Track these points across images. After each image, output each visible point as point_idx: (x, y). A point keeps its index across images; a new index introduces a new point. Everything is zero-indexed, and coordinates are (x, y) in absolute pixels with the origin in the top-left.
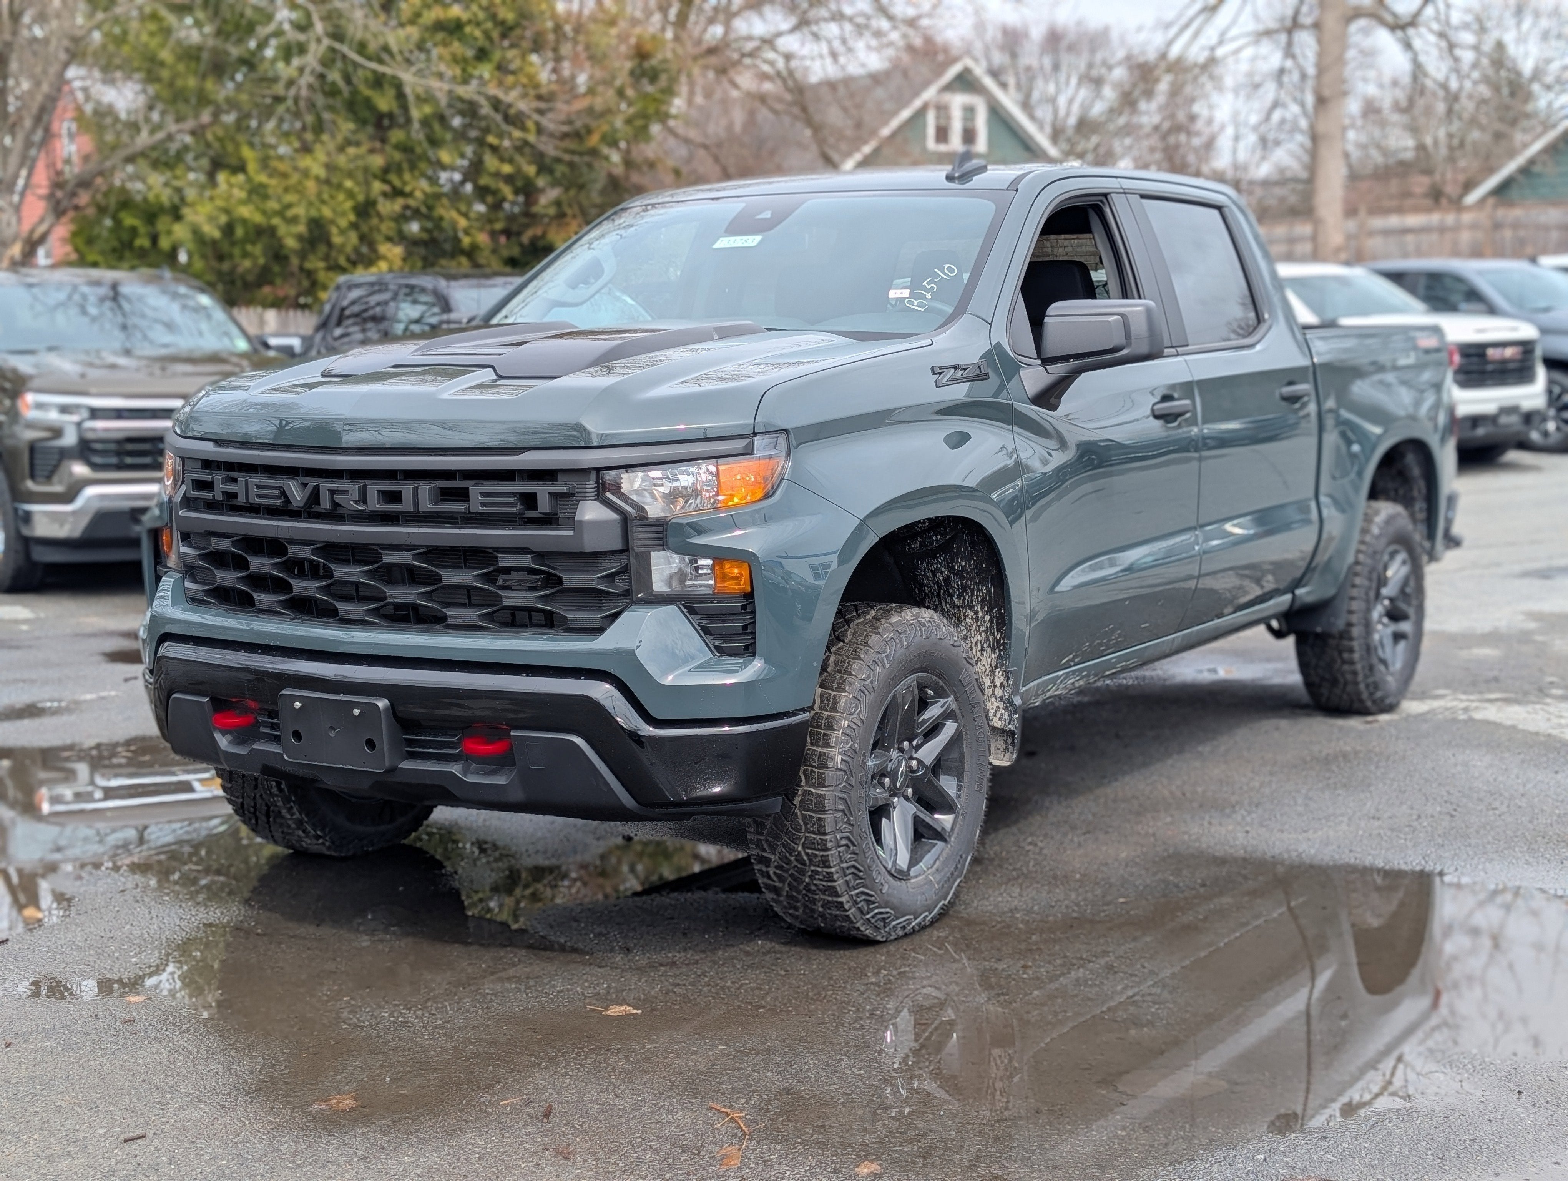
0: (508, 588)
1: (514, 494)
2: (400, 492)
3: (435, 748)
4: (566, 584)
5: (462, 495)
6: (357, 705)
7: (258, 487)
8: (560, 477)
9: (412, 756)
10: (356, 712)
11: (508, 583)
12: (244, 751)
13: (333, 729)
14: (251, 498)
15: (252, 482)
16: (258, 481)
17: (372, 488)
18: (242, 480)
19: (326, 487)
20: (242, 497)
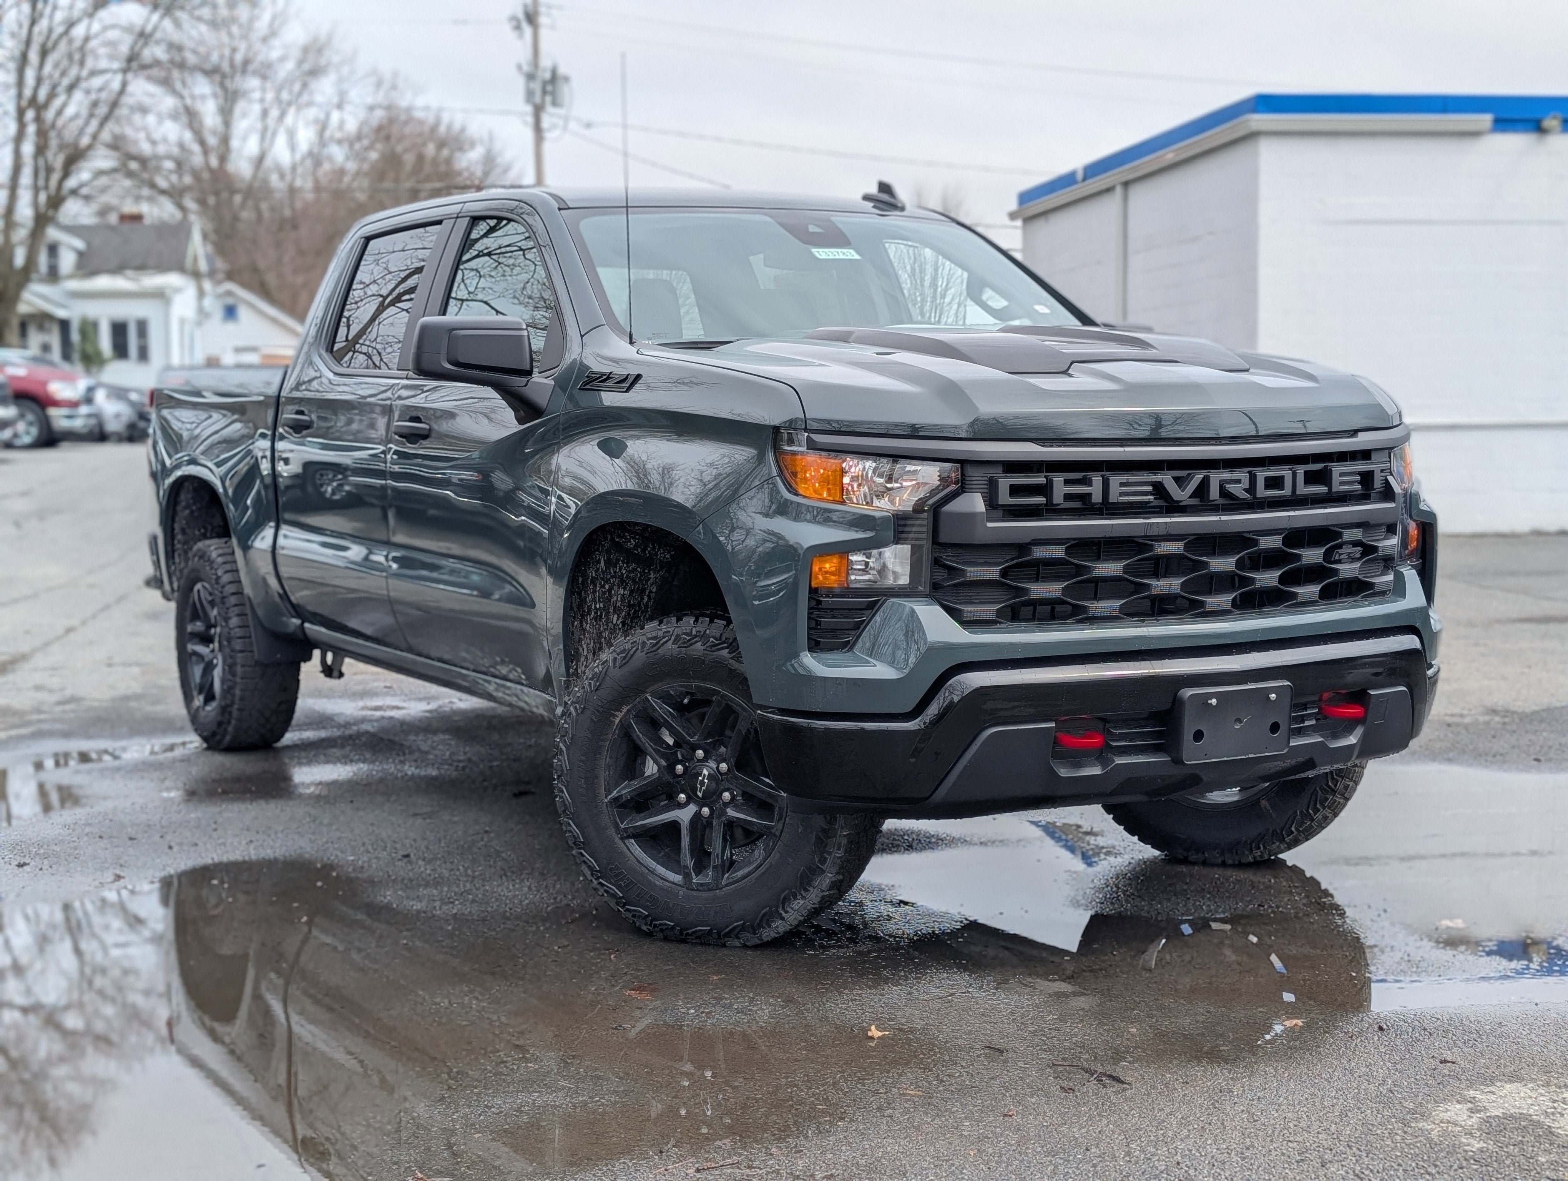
0: (1341, 561)
1: (1356, 473)
2: (1283, 477)
4: (1379, 552)
5: (1327, 477)
6: (1271, 690)
7: (1123, 484)
8: (1373, 456)
10: (1273, 697)
11: (1342, 557)
12: (1096, 771)
13: (1239, 720)
14: (1113, 497)
15: (1116, 480)
16: (1124, 478)
17: (1262, 475)
18: (1097, 480)
19: (1216, 477)
20: (1097, 498)
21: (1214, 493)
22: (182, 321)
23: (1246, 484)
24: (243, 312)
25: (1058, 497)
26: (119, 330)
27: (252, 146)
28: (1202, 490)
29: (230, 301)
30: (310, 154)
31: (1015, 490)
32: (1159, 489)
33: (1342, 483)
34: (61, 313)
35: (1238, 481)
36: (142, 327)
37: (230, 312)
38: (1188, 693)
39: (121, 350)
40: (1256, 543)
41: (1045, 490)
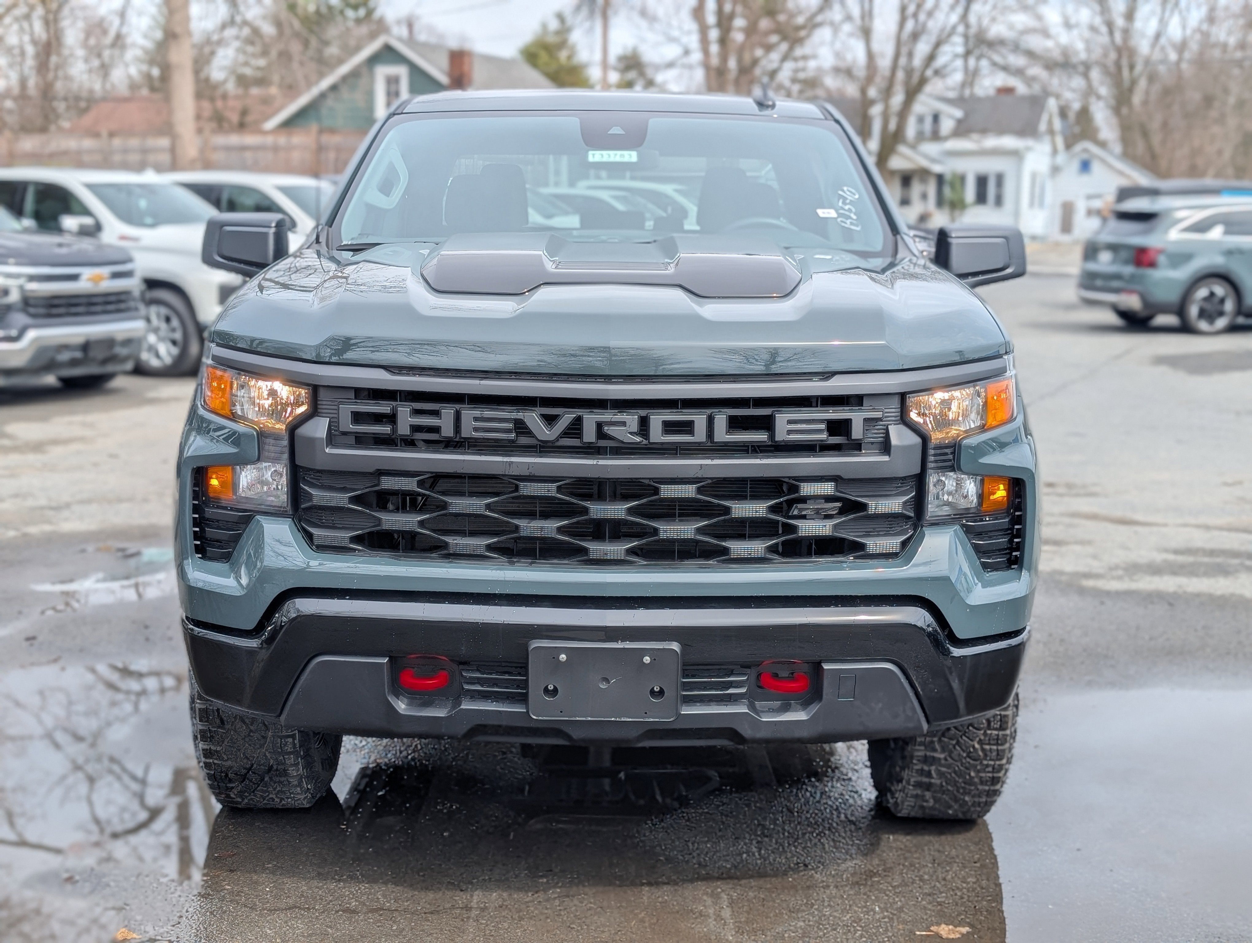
0: (804, 517)
1: (821, 421)
2: (693, 422)
3: (717, 690)
4: (872, 510)
5: (767, 424)
6: (644, 652)
7: (476, 419)
8: (865, 401)
9: (689, 700)
10: (647, 659)
11: (804, 513)
12: (440, 713)
13: (606, 680)
14: (467, 431)
15: (469, 414)
16: (477, 413)
17: (657, 419)
18: (448, 412)
19: (590, 419)
20: (448, 431)
21: (589, 435)
22: (1034, 176)
23: (634, 427)
24: (1096, 167)
25: (403, 429)
26: (982, 182)
27: (1152, 26)
28: (575, 428)
29: (1085, 156)
30: (1199, 30)
31: (358, 418)
32: (521, 427)
33: (789, 432)
34: (937, 168)
35: (624, 424)
36: (1000, 179)
37: (1085, 166)
38: (536, 644)
39: (981, 198)
40: (656, 491)
41: (391, 418)
